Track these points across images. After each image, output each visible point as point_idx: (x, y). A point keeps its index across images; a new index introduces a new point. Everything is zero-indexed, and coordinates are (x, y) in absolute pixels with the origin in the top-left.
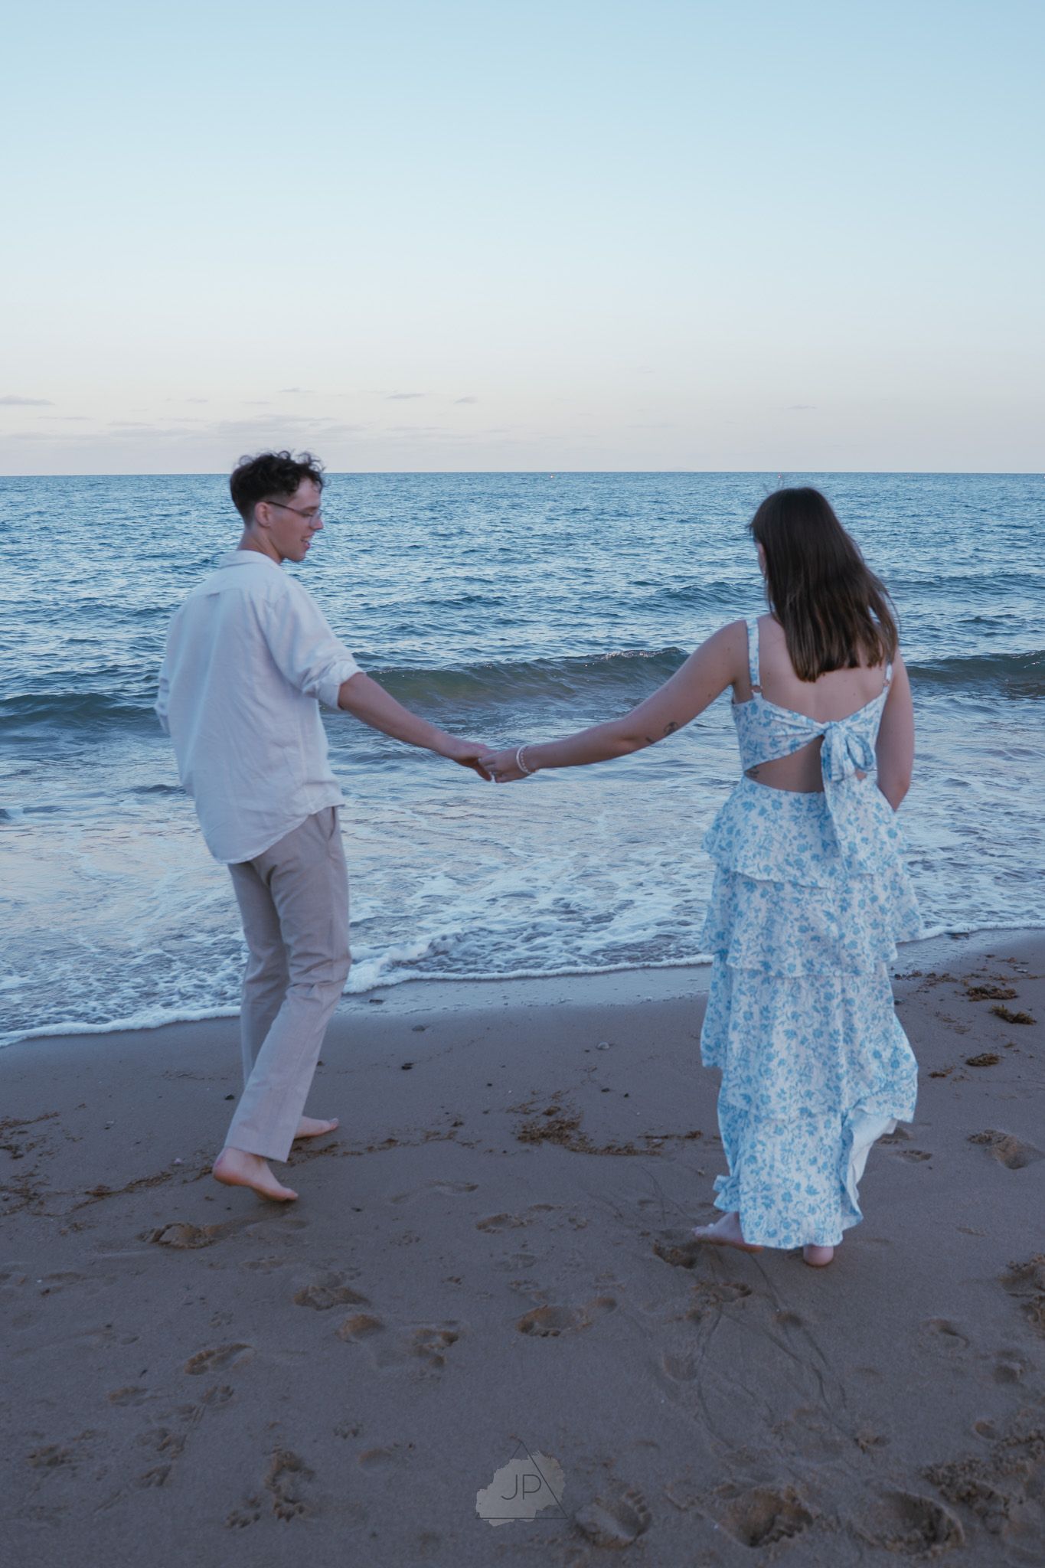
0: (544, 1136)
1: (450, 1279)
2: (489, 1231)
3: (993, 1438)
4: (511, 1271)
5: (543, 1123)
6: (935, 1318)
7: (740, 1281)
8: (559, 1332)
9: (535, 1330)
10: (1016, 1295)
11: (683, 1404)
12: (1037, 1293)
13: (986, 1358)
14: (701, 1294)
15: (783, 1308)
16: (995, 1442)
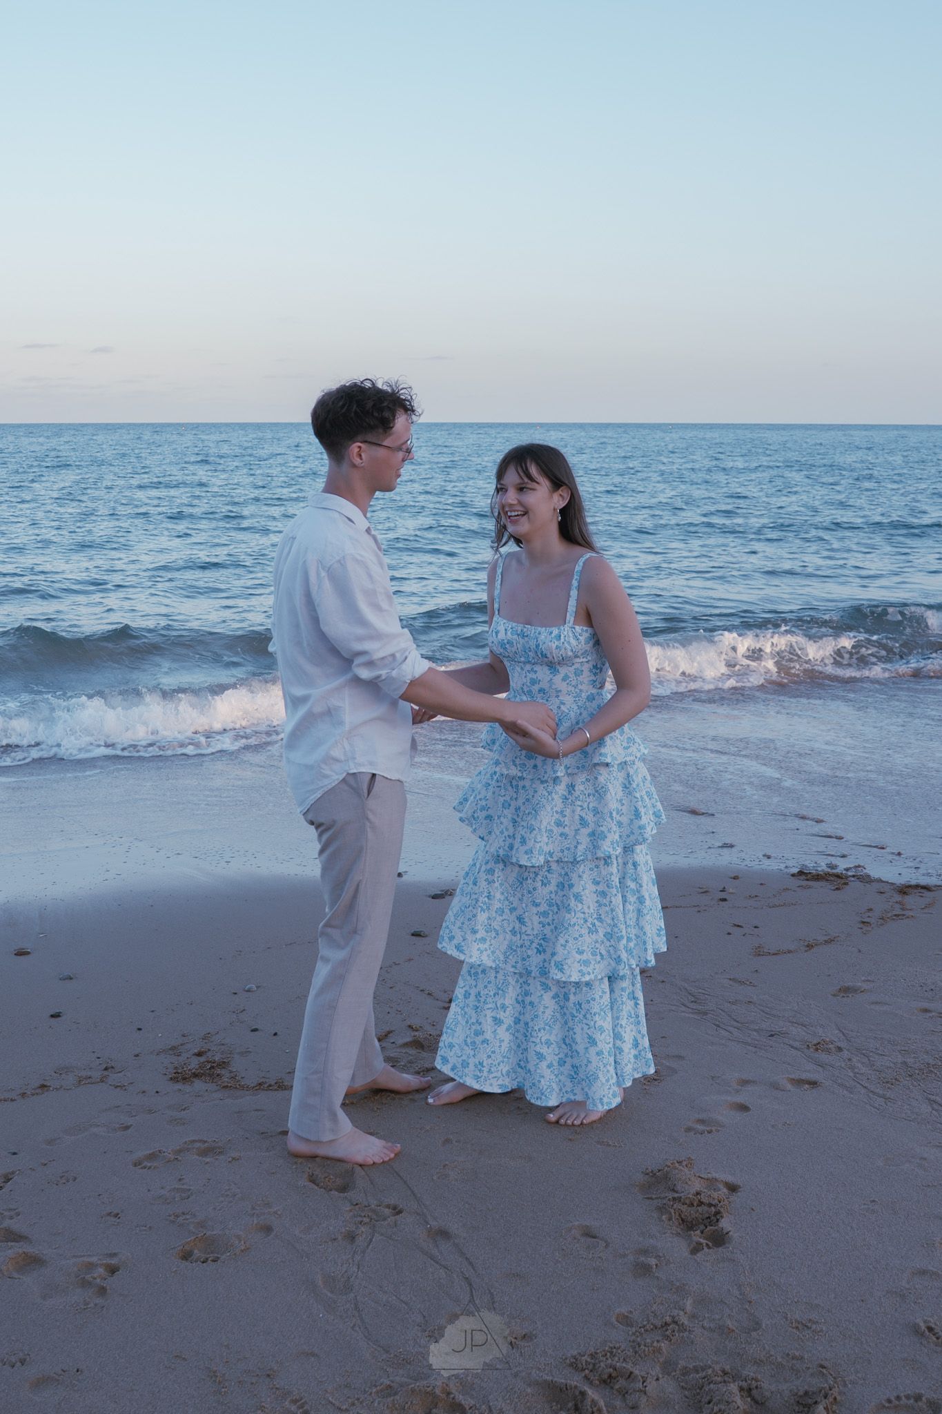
0: (195, 1075)
1: (109, 1214)
2: (145, 1167)
3: (632, 1326)
4: (168, 1204)
5: (194, 1063)
6: (577, 1223)
7: (392, 1201)
8: (218, 1258)
9: (194, 1257)
10: (651, 1198)
11: (341, 1316)
12: (671, 1195)
13: (624, 1256)
14: (355, 1216)
15: (434, 1223)
16: (634, 1330)
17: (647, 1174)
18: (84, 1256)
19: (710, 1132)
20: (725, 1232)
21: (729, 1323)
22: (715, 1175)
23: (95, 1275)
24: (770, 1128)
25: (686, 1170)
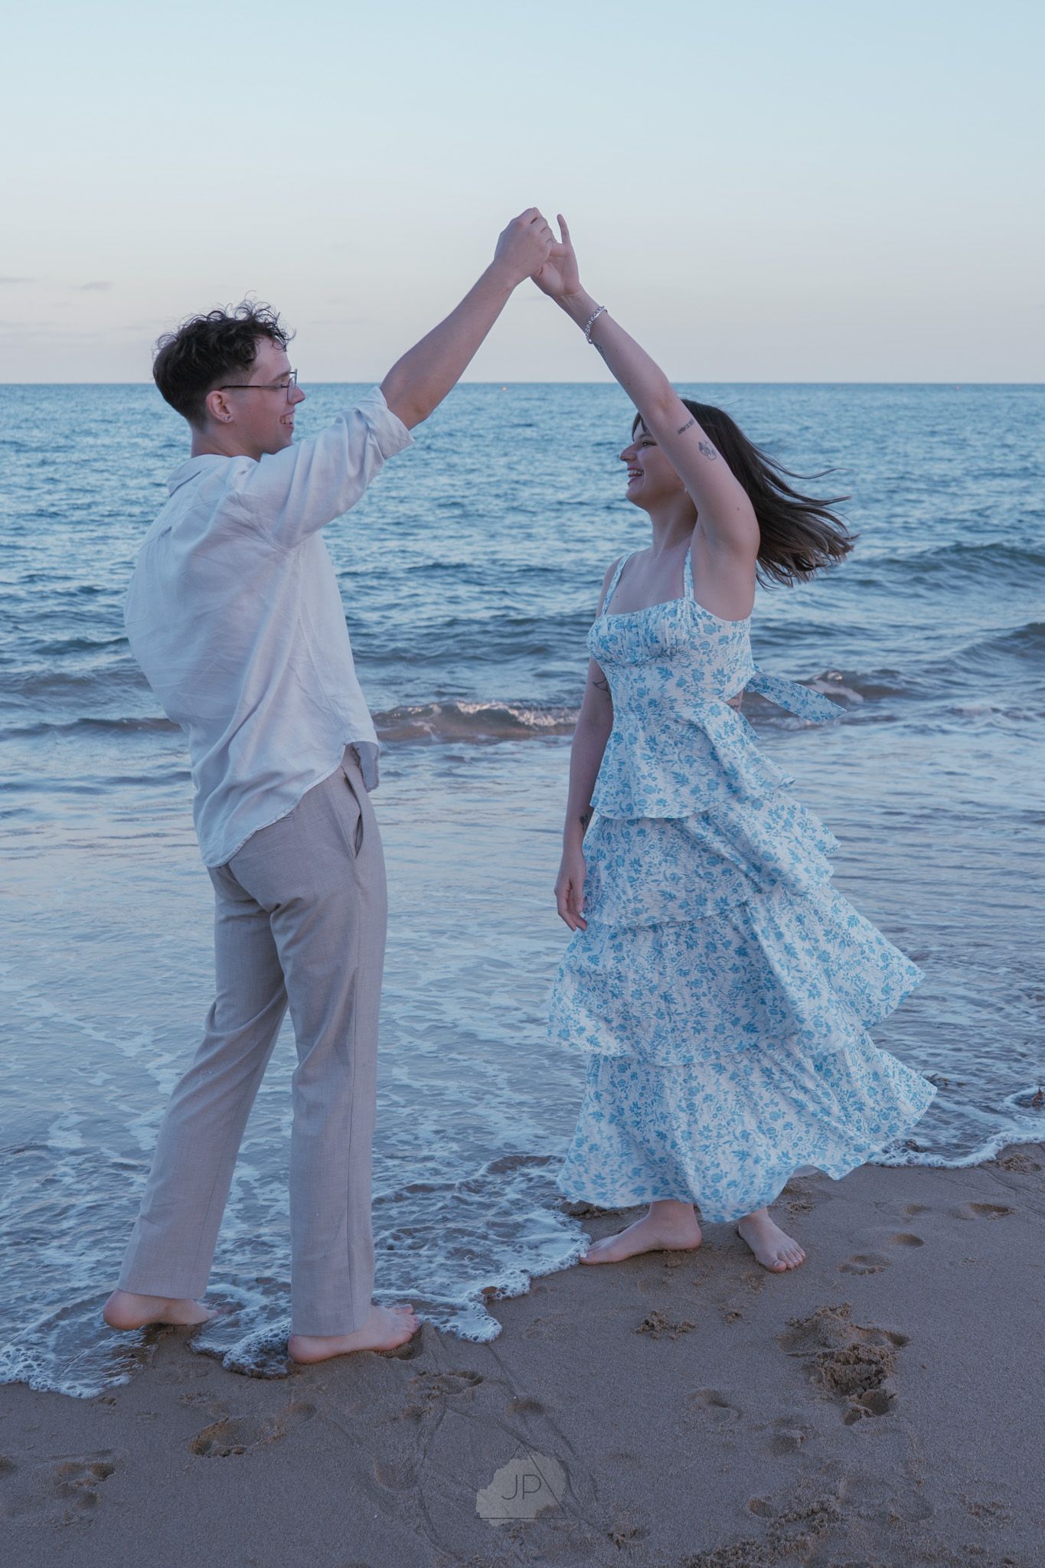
1: (102, 1401)
3: (770, 1516)
4: (180, 1383)
6: (703, 1388)
7: (469, 1368)
8: (244, 1449)
9: (213, 1450)
10: (796, 1355)
11: (401, 1517)
12: (820, 1351)
13: (762, 1428)
14: (421, 1388)
15: (521, 1394)
16: (772, 1520)
17: (793, 1325)
18: (67, 1456)
19: (872, 1272)
20: (888, 1395)
21: (892, 1509)
22: (880, 1326)
23: (82, 1480)
24: (948, 1266)
25: (840, 1319)
